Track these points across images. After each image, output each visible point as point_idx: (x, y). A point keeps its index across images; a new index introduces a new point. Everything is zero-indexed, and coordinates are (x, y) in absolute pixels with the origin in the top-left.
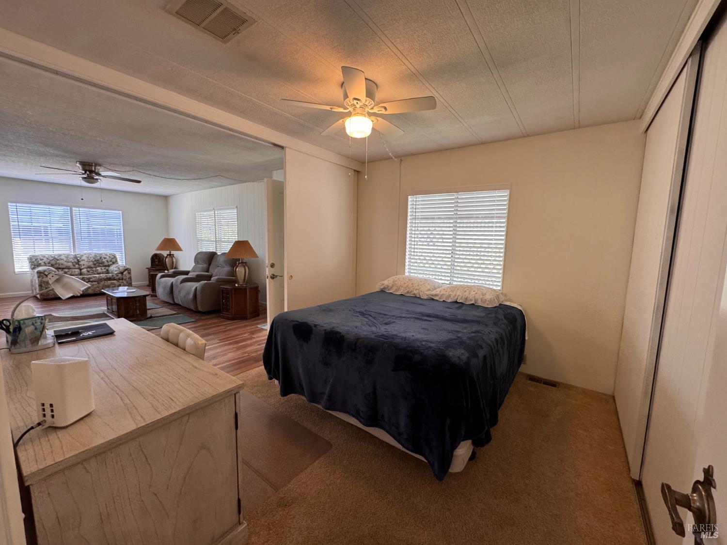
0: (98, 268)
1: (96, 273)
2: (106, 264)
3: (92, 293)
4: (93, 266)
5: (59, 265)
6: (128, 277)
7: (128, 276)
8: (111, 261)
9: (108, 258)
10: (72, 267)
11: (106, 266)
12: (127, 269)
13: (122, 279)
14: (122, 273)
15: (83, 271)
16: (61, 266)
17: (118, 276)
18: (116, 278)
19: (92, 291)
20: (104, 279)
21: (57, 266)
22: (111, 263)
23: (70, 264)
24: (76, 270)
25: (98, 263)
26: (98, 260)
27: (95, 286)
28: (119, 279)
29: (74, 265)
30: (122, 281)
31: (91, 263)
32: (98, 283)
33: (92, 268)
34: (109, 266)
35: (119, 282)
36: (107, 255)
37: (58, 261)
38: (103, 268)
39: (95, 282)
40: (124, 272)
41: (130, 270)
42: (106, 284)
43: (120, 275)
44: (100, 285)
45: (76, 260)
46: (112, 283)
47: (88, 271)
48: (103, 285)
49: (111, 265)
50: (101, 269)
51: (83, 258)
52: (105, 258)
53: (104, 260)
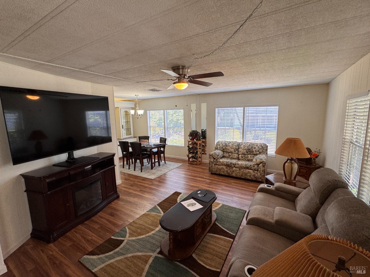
0: (249, 156)
1: (246, 159)
2: (255, 153)
3: (235, 176)
4: (246, 153)
5: (227, 150)
6: (262, 170)
7: (262, 168)
8: (258, 151)
9: (257, 148)
10: (233, 152)
11: (254, 155)
12: (262, 162)
13: (258, 170)
14: (258, 165)
15: (239, 155)
16: (228, 151)
17: (254, 167)
18: (253, 168)
19: (235, 175)
20: (244, 167)
21: (226, 150)
22: (258, 153)
23: (233, 150)
24: (236, 155)
25: (249, 151)
26: (250, 149)
27: (238, 172)
28: (255, 170)
29: (235, 151)
30: (256, 172)
31: (245, 151)
32: (239, 170)
33: (245, 155)
34: (256, 155)
35: (254, 172)
36: (257, 145)
37: (227, 147)
38: (252, 156)
39: (238, 168)
40: (260, 164)
41: (265, 163)
42: (244, 172)
43: (256, 166)
44: (240, 172)
45: (237, 148)
46: (249, 172)
47: (242, 157)
48: (243, 172)
49: (258, 154)
50: (251, 157)
51: (241, 146)
52: (255, 148)
53: (254, 150)
